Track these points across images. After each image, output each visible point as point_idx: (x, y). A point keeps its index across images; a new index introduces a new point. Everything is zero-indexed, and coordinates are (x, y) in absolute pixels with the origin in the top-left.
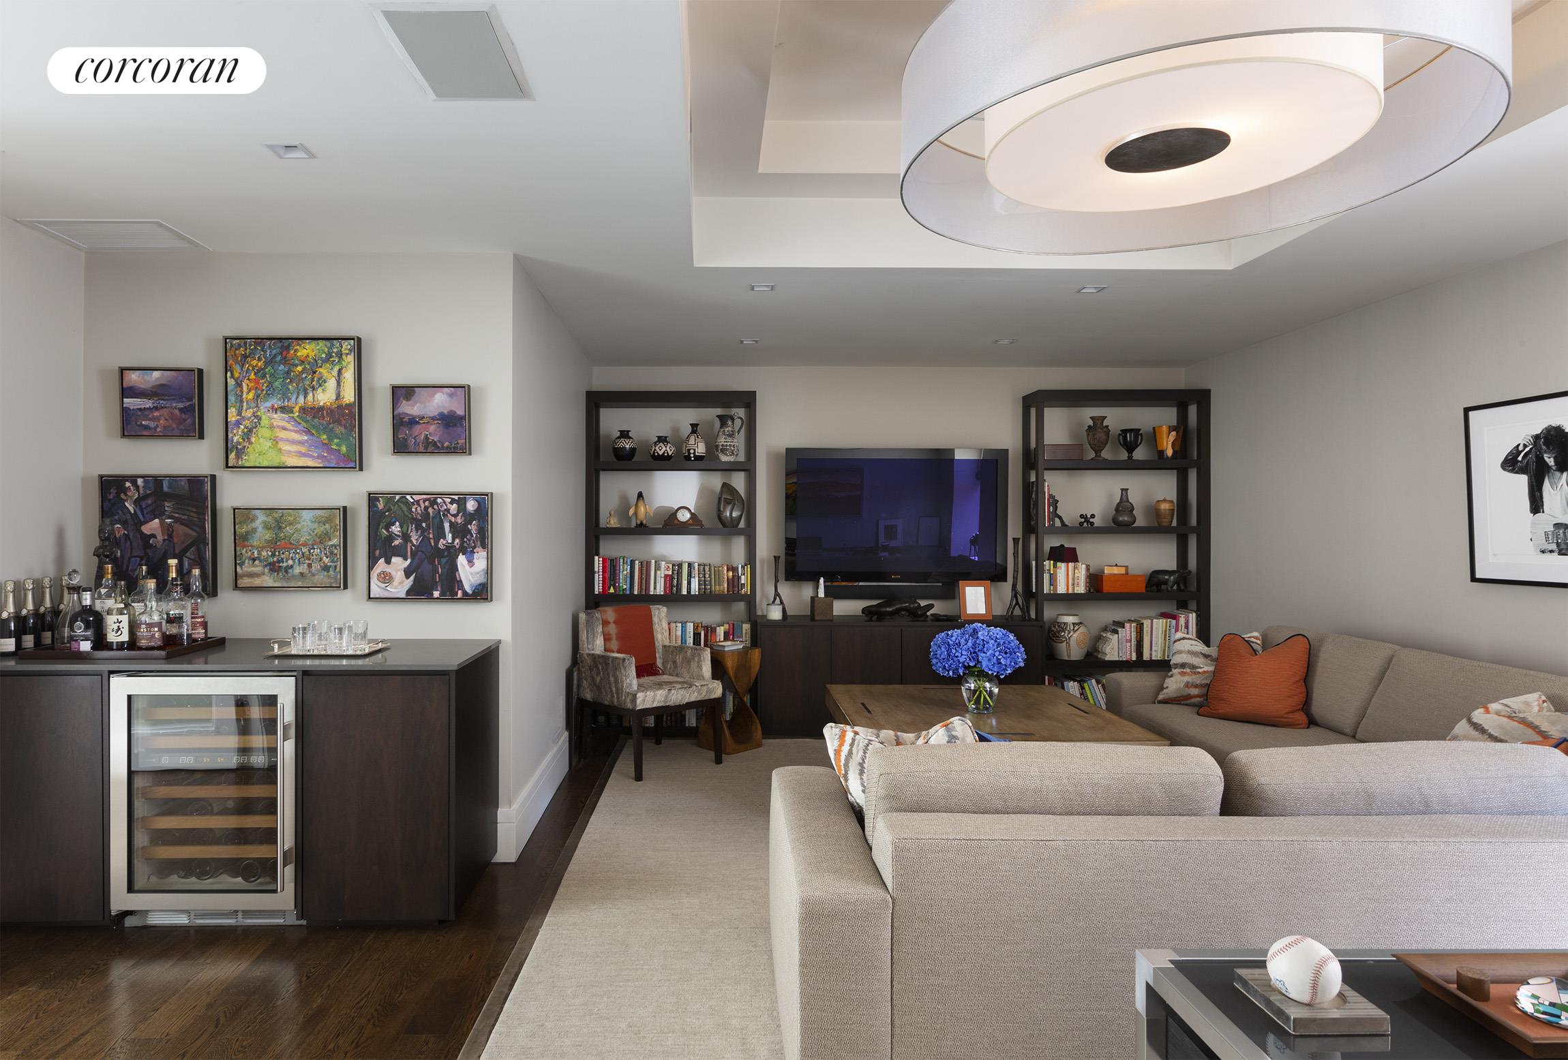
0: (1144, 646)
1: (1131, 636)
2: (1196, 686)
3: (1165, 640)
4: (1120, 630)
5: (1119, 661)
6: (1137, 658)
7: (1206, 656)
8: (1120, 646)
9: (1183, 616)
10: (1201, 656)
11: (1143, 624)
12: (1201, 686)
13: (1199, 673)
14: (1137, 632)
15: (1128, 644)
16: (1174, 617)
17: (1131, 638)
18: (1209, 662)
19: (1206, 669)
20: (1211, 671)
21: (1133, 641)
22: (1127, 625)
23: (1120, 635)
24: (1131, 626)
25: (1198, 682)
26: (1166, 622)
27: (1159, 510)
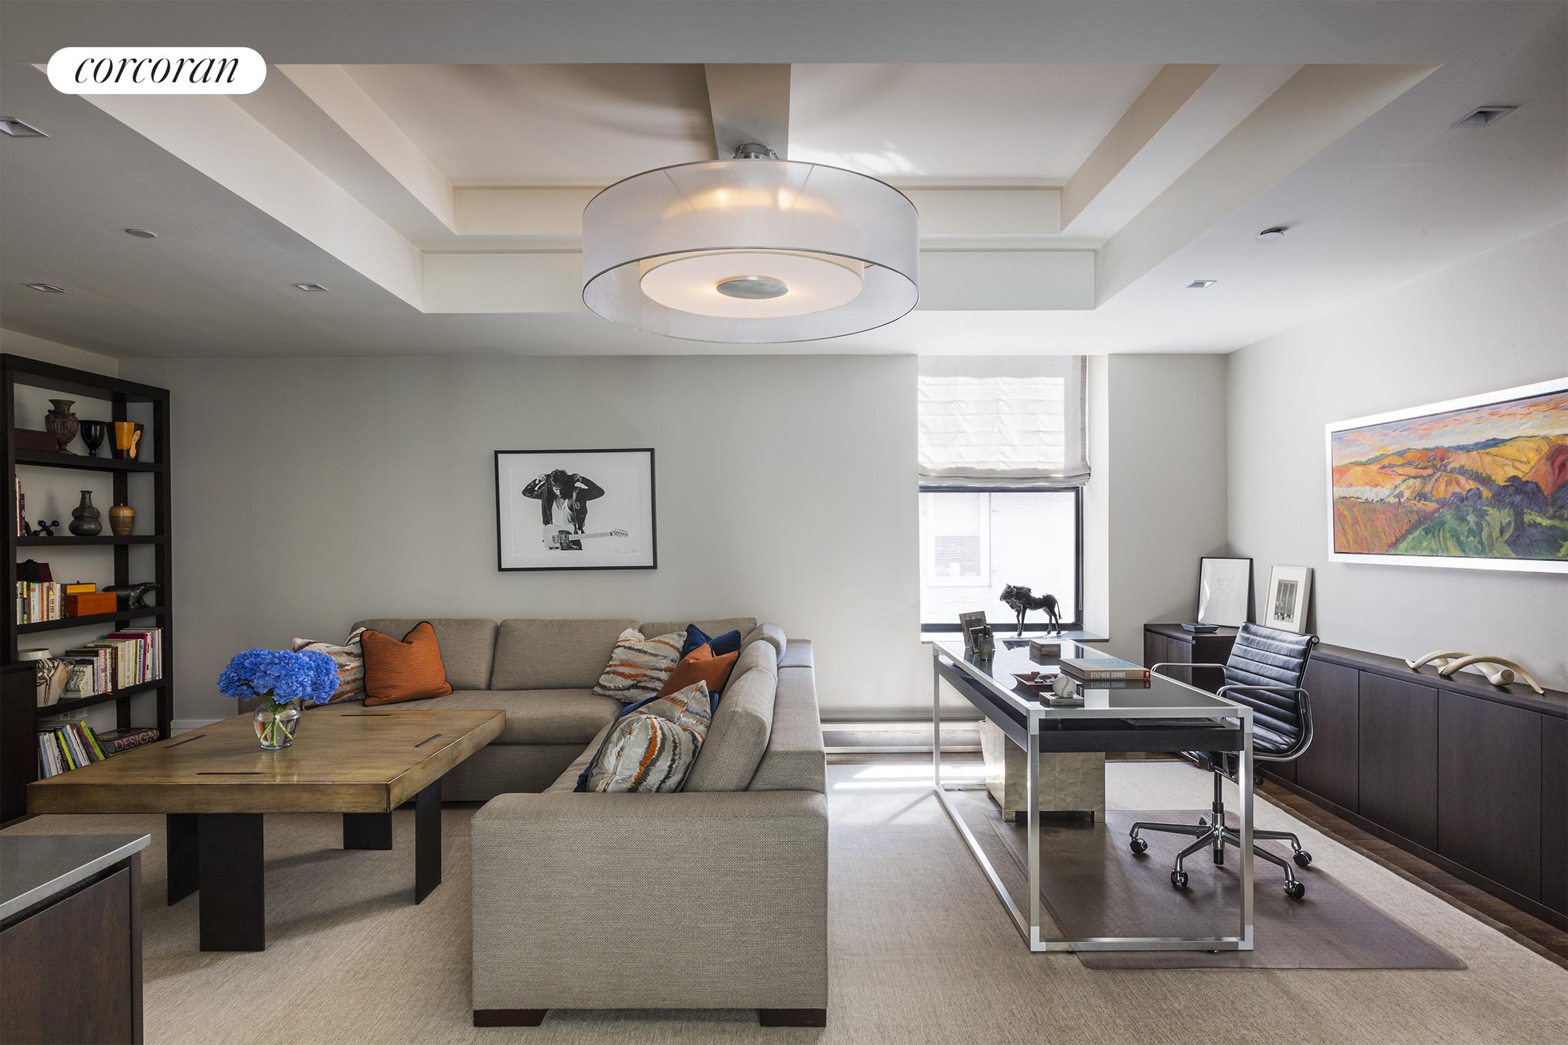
0: (119, 674)
1: (106, 664)
2: (348, 683)
3: (136, 663)
4: (95, 659)
5: (95, 696)
6: (113, 688)
7: (349, 654)
8: (95, 678)
9: (149, 634)
10: (344, 655)
11: (117, 648)
12: (354, 681)
13: (348, 670)
14: (112, 659)
15: (103, 674)
16: (143, 636)
17: (106, 667)
18: (353, 658)
19: (352, 665)
20: (357, 667)
21: (108, 669)
22: (102, 652)
23: (95, 665)
24: (105, 652)
25: (349, 679)
26: (137, 642)
27: (118, 517)
